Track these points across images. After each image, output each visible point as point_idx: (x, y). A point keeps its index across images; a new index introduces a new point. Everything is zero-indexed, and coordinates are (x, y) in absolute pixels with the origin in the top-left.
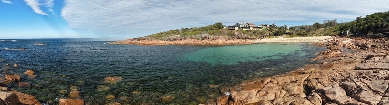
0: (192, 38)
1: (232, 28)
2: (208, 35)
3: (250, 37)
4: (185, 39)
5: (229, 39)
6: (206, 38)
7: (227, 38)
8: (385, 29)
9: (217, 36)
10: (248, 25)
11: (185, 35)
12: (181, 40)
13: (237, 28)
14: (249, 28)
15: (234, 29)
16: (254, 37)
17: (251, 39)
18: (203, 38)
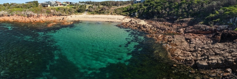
0: (19, 15)
1: (46, 6)
2: (32, 13)
3: (62, 14)
4: (12, 15)
5: (48, 16)
6: (31, 16)
7: (46, 15)
8: (165, 15)
9: (40, 14)
10: (57, 3)
11: (11, 12)
12: (8, 16)
13: (49, 6)
14: (58, 5)
15: (48, 7)
16: (65, 14)
17: (63, 15)
18: (28, 16)
